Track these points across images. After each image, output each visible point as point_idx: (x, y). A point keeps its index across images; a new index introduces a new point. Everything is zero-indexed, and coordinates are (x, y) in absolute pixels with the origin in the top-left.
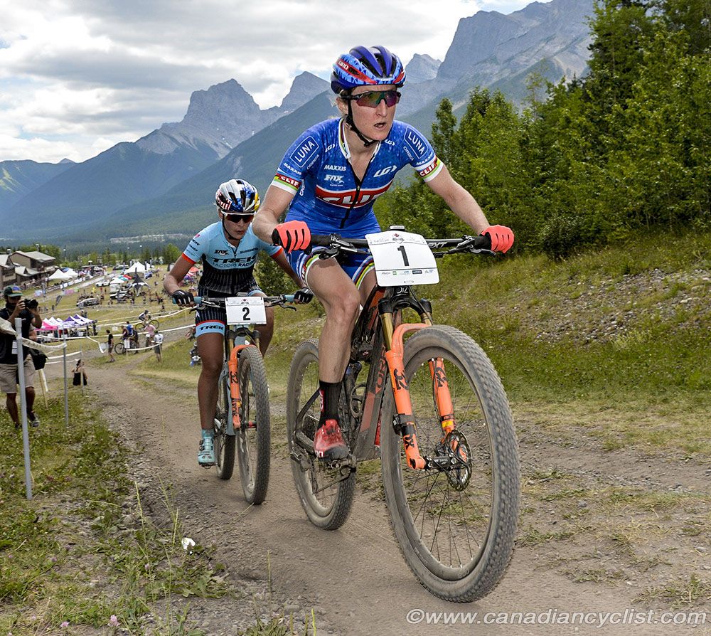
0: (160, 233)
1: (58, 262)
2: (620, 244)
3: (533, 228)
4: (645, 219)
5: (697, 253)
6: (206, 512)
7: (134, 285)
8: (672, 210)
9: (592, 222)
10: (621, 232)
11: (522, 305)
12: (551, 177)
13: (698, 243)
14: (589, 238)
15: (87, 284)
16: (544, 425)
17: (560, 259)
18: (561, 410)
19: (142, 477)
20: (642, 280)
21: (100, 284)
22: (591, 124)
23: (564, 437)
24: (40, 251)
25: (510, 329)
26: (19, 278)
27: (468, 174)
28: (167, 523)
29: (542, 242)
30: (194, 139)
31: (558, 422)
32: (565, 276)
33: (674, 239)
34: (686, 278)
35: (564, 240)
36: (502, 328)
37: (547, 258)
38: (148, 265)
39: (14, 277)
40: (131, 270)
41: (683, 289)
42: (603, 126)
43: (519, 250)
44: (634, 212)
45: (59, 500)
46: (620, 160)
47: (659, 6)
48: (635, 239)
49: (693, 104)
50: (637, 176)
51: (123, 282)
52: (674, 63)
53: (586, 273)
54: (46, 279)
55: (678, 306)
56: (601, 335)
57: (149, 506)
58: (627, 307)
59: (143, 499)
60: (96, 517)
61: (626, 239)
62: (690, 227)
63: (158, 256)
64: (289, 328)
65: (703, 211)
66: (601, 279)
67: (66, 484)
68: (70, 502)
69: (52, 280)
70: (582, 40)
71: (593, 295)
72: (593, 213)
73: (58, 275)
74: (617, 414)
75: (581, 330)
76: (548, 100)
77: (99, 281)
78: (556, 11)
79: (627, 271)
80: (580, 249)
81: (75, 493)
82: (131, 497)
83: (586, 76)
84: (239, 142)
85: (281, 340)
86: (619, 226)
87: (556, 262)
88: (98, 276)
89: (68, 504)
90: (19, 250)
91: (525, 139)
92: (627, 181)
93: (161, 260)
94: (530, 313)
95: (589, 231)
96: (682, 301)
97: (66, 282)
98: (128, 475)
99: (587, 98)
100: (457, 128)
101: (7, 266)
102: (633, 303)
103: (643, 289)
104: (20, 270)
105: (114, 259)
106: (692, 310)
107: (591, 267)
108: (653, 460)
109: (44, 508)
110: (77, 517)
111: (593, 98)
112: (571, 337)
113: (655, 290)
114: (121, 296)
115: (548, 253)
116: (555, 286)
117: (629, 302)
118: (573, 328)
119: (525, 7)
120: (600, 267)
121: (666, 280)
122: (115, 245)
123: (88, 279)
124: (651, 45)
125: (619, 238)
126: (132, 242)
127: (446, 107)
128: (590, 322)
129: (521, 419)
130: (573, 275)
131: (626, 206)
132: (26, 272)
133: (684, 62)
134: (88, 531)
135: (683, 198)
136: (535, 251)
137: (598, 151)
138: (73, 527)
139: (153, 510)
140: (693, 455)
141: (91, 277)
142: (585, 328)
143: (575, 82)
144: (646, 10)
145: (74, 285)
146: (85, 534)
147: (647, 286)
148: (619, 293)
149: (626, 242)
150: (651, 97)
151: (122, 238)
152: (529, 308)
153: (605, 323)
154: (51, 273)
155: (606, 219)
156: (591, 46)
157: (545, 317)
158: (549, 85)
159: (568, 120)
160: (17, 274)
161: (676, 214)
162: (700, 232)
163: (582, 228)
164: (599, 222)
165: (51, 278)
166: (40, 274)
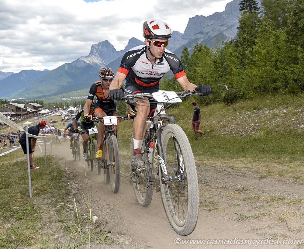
0: (80, 96)
1: (43, 106)
2: (252, 99)
3: (219, 93)
4: (261, 90)
5: (281, 102)
6: (102, 204)
7: (70, 115)
8: (271, 87)
9: (241, 91)
10: (252, 94)
11: (216, 122)
12: (225, 75)
13: (281, 98)
14: (240, 97)
15: (53, 115)
16: (233, 168)
17: (229, 105)
18: (237, 162)
19: (75, 188)
20: (261, 112)
21: (58, 115)
22: (239, 55)
23: (242, 173)
24: (36, 103)
25: (212, 131)
26: (28, 113)
27: (194, 73)
28: (86, 209)
29: (223, 98)
30: (92, 62)
31: (238, 167)
32: (231, 111)
33: (272, 97)
34: (277, 111)
35: (231, 98)
36: (208, 130)
37: (224, 104)
38: (76, 108)
39: (27, 112)
40: (70, 109)
41: (277, 115)
42: (244, 56)
43: (214, 101)
44: (257, 87)
45: (43, 198)
46: (251, 68)
47: (263, 13)
48: (257, 97)
49: (278, 47)
50: (258, 74)
51: (67, 114)
52: (270, 32)
53: (239, 110)
54: (39, 113)
55: (276, 122)
56: (247, 133)
57: (78, 201)
58: (256, 123)
59: (76, 198)
60: (57, 206)
61: (254, 97)
62: (278, 93)
63: (79, 104)
64: (128, 131)
65: (283, 87)
66: (245, 112)
67: (45, 191)
68: (47, 199)
69: (41, 113)
70: (234, 26)
71: (243, 118)
72: (241, 88)
73: (43, 111)
74: (260, 163)
75: (239, 131)
76: (222, 47)
77: (57, 114)
78: (224, 15)
79: (255, 109)
80: (237, 101)
81: (49, 195)
82: (71, 197)
83: (236, 39)
84: (109, 63)
85: (125, 135)
86: (251, 92)
87: (228, 106)
88: (58, 112)
89: (46, 200)
90: (29, 102)
91: (216, 60)
92: (254, 76)
93: (81, 106)
94: (219, 125)
95: (240, 94)
96: (277, 120)
97: (46, 114)
98: (69, 188)
99: (237, 46)
100: (190, 57)
101: (24, 108)
102: (258, 121)
103: (261, 116)
104: (29, 110)
105: (63, 105)
106: (281, 123)
107: (241, 108)
108: (281, 183)
109: (37, 202)
110: (50, 206)
111: (240, 46)
112: (235, 133)
113: (266, 116)
114: (66, 119)
115: (225, 103)
116: (228, 115)
117: (256, 120)
118: (236, 130)
119: (213, 14)
120: (245, 108)
121: (270, 112)
122: (64, 100)
123: (54, 113)
124: (261, 26)
125: (251, 97)
126: (70, 99)
127: (186, 49)
128: (242, 128)
129: (223, 165)
130: (235, 110)
131: (254, 85)
132: (31, 110)
133: (274, 32)
134: (54, 212)
135: (275, 82)
136: (220, 101)
137: (242, 65)
138: (48, 210)
139: (80, 203)
140: (298, 180)
141: (55, 112)
142: (240, 130)
143: (232, 41)
144: (258, 14)
145: (49, 115)
146: (53, 213)
147: (263, 114)
148: (252, 117)
149: (254, 98)
150: (262, 45)
151: (66, 98)
152: (218, 123)
153: (248, 128)
154: (40, 111)
155: (246, 90)
156: (238, 27)
157: (225, 126)
158: (223, 42)
159: (231, 54)
160: (28, 111)
161: (273, 88)
162: (282, 94)
163: (238, 93)
164: (244, 91)
165: (40, 112)
166: (36, 111)
